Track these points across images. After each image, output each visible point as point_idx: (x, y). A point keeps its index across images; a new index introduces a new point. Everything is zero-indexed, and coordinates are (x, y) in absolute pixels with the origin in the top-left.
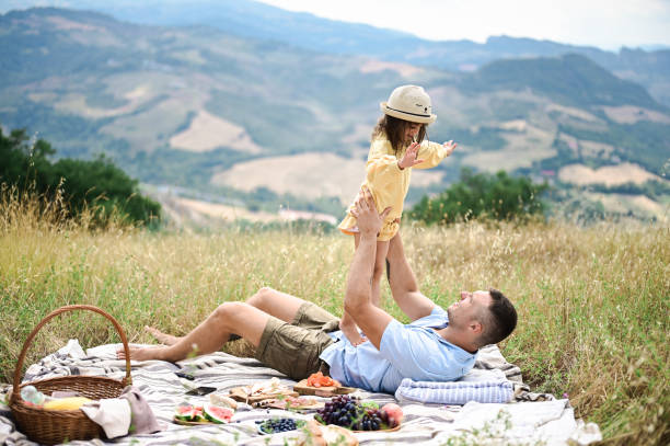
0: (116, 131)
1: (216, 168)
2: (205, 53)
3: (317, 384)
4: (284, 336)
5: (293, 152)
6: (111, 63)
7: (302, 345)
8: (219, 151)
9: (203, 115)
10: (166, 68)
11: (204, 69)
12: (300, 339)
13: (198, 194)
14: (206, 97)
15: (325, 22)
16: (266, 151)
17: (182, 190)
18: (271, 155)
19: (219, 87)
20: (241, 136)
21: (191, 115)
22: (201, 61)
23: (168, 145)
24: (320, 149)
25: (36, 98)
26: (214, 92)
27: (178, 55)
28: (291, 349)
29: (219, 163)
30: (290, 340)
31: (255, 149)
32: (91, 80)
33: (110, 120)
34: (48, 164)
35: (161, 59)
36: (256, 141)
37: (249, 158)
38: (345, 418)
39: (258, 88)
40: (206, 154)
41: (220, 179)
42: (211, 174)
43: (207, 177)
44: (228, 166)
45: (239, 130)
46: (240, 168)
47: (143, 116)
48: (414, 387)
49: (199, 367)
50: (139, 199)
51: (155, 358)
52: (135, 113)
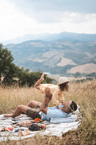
0: (46, 64)
1: (67, 69)
2: (62, 45)
3: (36, 121)
4: (31, 111)
5: (84, 64)
6: (43, 50)
7: (35, 112)
8: (68, 66)
9: (63, 58)
10: (55, 49)
11: (63, 49)
12: (34, 111)
13: (64, 75)
14: (64, 54)
15: (88, 35)
16: (78, 64)
17: (61, 75)
18: (79, 65)
19: (66, 52)
20: (72, 62)
21: (61, 59)
22: (62, 47)
23: (57, 66)
24: (90, 62)
25: (29, 59)
26: (65, 53)
27: (57, 47)
28: (32, 114)
29: (68, 68)
30: (32, 112)
31: (75, 64)
32: (40, 54)
33: (44, 62)
34: (29, 73)
35: (54, 48)
36: (75, 62)
37: (74, 66)
38: (32, 128)
39: (74, 51)
40: (65, 66)
41: (68, 72)
42: (66, 71)
43: (65, 71)
44: (70, 69)
45: (72, 61)
46: (72, 69)
47: (51, 60)
48: (53, 120)
49: (18, 118)
50: (48, 78)
51: (10, 117)
52: (49, 60)
